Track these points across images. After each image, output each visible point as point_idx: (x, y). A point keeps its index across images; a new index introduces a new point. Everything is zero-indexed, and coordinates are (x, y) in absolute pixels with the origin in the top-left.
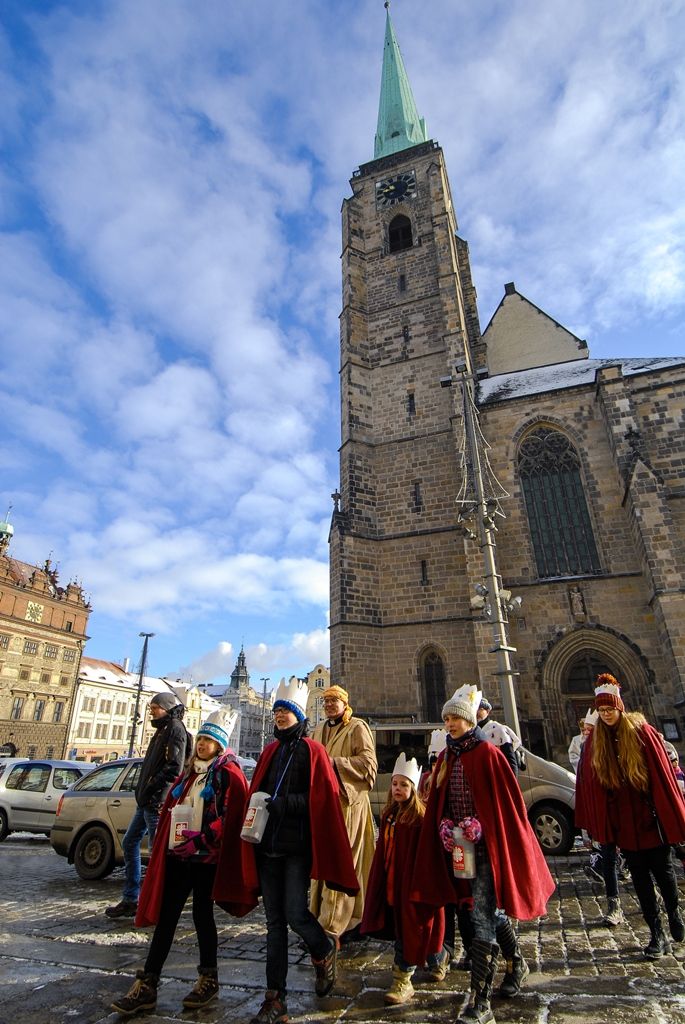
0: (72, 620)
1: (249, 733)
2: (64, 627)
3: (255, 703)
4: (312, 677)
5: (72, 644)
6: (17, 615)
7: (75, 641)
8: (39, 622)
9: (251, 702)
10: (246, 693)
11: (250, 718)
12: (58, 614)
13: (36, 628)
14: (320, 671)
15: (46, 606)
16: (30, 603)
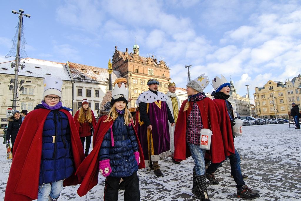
0: (164, 74)
1: (240, 110)
2: (162, 76)
3: (240, 99)
4: (266, 86)
5: (166, 82)
6: (145, 73)
7: (167, 80)
8: (153, 75)
9: (238, 99)
10: (236, 96)
11: (239, 105)
12: (159, 72)
13: (152, 77)
14: (270, 83)
15: (154, 69)
16: (149, 69)
